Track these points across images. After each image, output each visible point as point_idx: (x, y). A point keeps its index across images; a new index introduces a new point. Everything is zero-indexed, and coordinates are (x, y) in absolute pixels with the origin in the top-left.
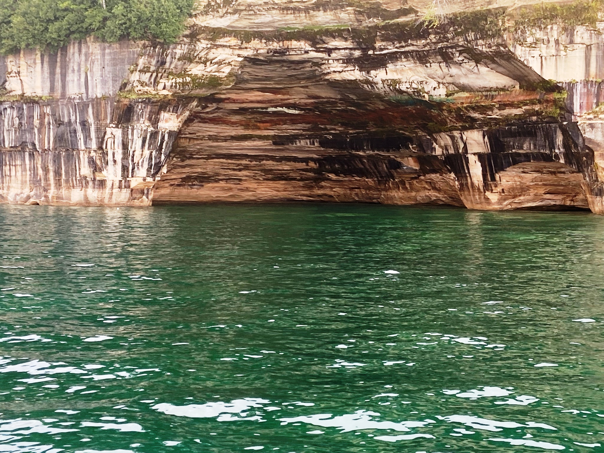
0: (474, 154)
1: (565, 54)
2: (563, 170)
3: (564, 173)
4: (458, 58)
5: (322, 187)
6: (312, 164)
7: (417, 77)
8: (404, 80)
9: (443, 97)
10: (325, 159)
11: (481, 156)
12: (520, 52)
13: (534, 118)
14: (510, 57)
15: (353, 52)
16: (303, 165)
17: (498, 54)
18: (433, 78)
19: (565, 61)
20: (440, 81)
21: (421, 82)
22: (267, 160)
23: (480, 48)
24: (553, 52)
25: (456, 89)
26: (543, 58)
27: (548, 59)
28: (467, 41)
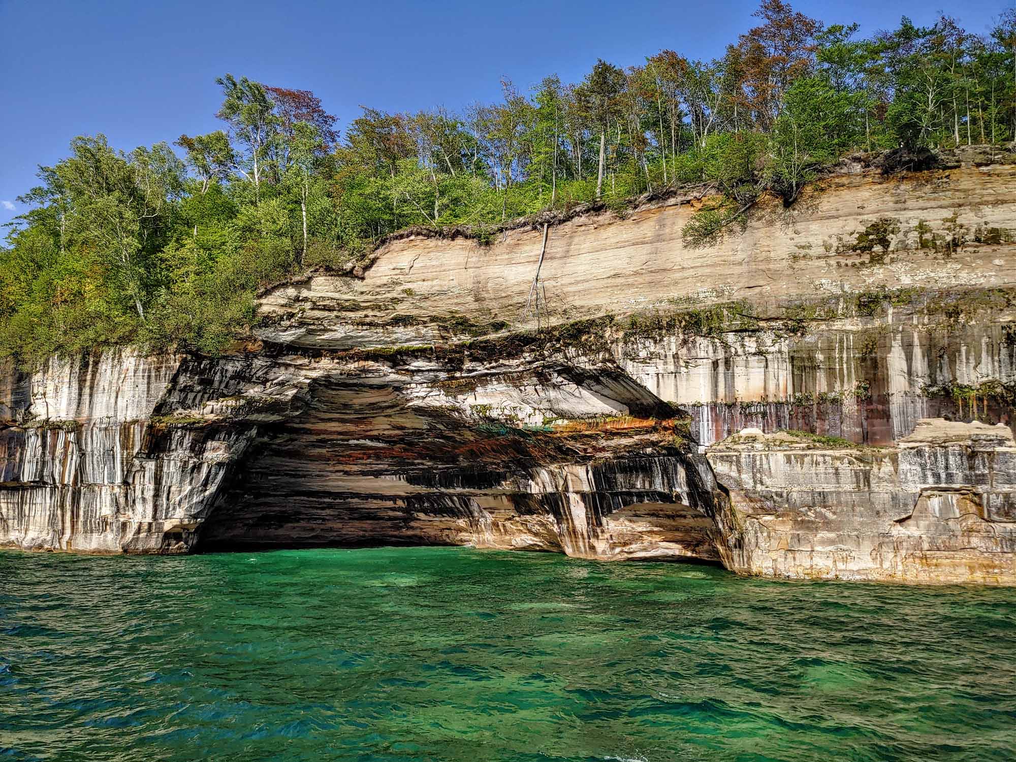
0: (577, 493)
1: (686, 370)
2: (684, 513)
3: (685, 517)
4: (556, 379)
5: (412, 528)
6: (400, 503)
7: (509, 402)
8: (495, 406)
9: (540, 424)
10: (413, 497)
11: (583, 496)
12: (631, 368)
13: (649, 450)
14: (619, 375)
15: (438, 374)
16: (390, 504)
17: (604, 372)
18: (528, 403)
19: (687, 380)
20: (536, 406)
21: (515, 408)
22: (352, 498)
23: (582, 366)
24: (671, 368)
25: (555, 416)
26: (660, 376)
27: (666, 377)
28: (566, 358)
